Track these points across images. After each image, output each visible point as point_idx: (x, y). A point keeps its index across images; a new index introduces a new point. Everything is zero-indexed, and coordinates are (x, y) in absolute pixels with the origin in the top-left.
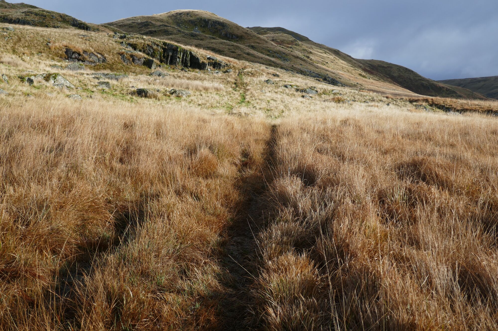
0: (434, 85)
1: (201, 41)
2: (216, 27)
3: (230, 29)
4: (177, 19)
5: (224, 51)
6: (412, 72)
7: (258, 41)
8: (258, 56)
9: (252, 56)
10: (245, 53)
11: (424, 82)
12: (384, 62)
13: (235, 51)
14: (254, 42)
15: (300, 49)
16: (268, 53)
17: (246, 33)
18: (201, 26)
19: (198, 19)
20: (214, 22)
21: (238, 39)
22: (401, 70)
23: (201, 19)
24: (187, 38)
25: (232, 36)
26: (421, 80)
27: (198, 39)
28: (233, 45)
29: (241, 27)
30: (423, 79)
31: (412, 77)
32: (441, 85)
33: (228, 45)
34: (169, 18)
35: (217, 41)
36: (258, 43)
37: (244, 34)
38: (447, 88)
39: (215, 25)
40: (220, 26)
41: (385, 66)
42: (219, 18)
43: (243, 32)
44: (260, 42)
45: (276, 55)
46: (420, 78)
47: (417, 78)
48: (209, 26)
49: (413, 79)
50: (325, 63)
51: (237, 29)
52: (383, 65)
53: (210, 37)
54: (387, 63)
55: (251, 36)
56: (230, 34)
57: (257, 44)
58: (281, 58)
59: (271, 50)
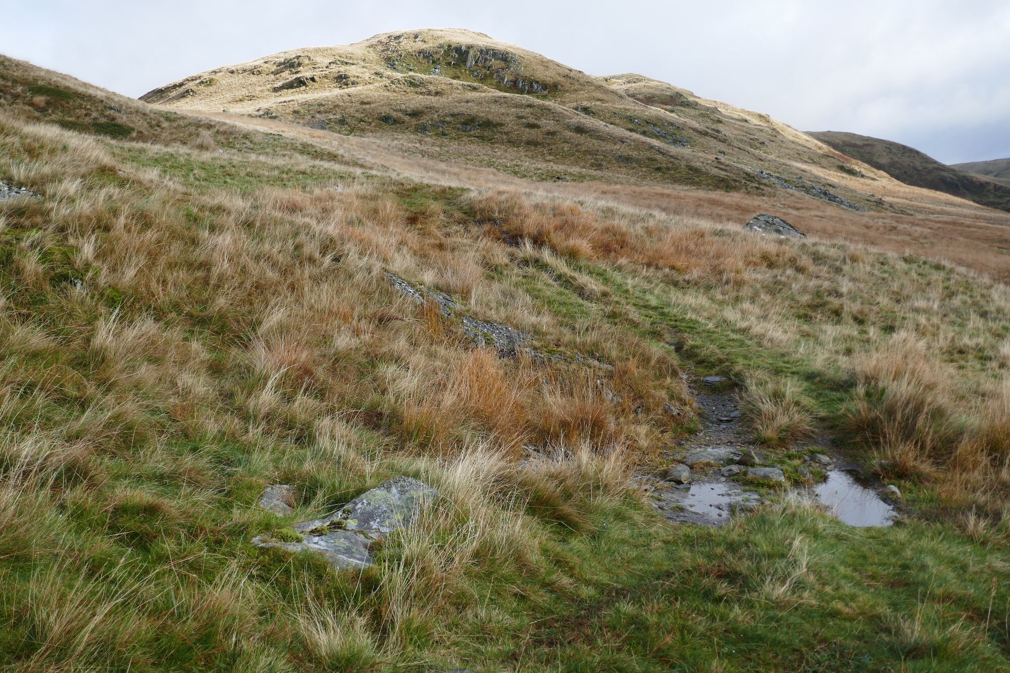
0: (968, 180)
1: (437, 98)
2: (488, 64)
3: (525, 67)
4: (388, 49)
5: (502, 125)
6: (918, 152)
7: (600, 96)
8: (608, 134)
9: (591, 136)
10: (568, 127)
11: (945, 174)
12: (854, 135)
13: (539, 123)
14: (589, 99)
15: (693, 114)
16: (631, 126)
17: (566, 76)
18: (449, 64)
19: (441, 46)
20: (481, 51)
21: (545, 92)
22: (894, 151)
23: (449, 46)
24: (395, 91)
25: (532, 86)
26: (937, 169)
27: (429, 93)
28: (530, 106)
29: (552, 61)
30: (942, 168)
31: (918, 164)
32: (983, 178)
33: (516, 106)
34: (371, 50)
35: (483, 94)
36: (599, 100)
37: (562, 79)
38: (995, 185)
39: (486, 60)
40: (498, 62)
41: (859, 143)
42: (496, 44)
43: (559, 74)
44: (605, 98)
45: (650, 128)
46: (936, 166)
47: (930, 166)
48: (471, 62)
49: (920, 168)
50: (759, 145)
51: (543, 68)
52: (853, 142)
53: (463, 85)
54: (861, 138)
55: (581, 85)
56: (525, 79)
57: (598, 103)
58: (665, 137)
59: (637, 118)
